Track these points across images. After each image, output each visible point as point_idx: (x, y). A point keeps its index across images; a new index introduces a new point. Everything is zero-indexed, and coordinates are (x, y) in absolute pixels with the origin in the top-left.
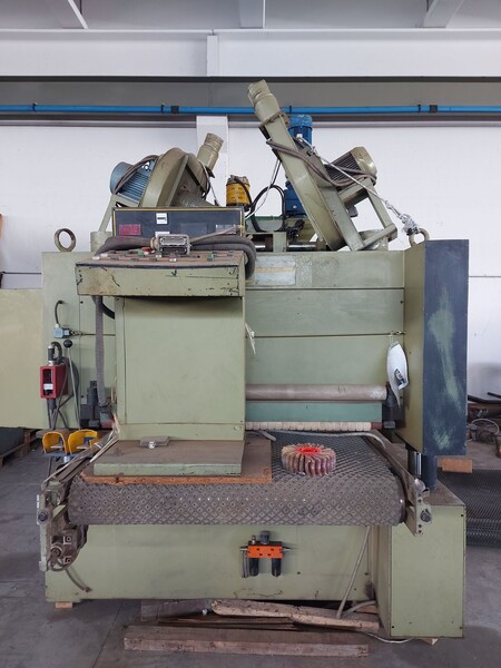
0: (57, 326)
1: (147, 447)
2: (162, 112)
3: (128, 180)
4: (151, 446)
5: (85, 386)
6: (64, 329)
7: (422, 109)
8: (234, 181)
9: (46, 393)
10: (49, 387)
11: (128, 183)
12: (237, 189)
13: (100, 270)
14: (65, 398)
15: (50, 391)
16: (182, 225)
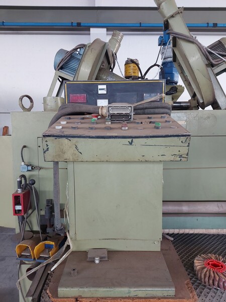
0: (23, 163)
1: (94, 261)
2: (72, 26)
3: (66, 62)
4: (97, 262)
5: (43, 203)
6: (28, 166)
7: (209, 25)
8: (131, 62)
9: (16, 212)
10: (19, 208)
11: (66, 63)
12: (132, 67)
13: (65, 141)
14: (30, 211)
15: (19, 211)
16: (118, 94)
